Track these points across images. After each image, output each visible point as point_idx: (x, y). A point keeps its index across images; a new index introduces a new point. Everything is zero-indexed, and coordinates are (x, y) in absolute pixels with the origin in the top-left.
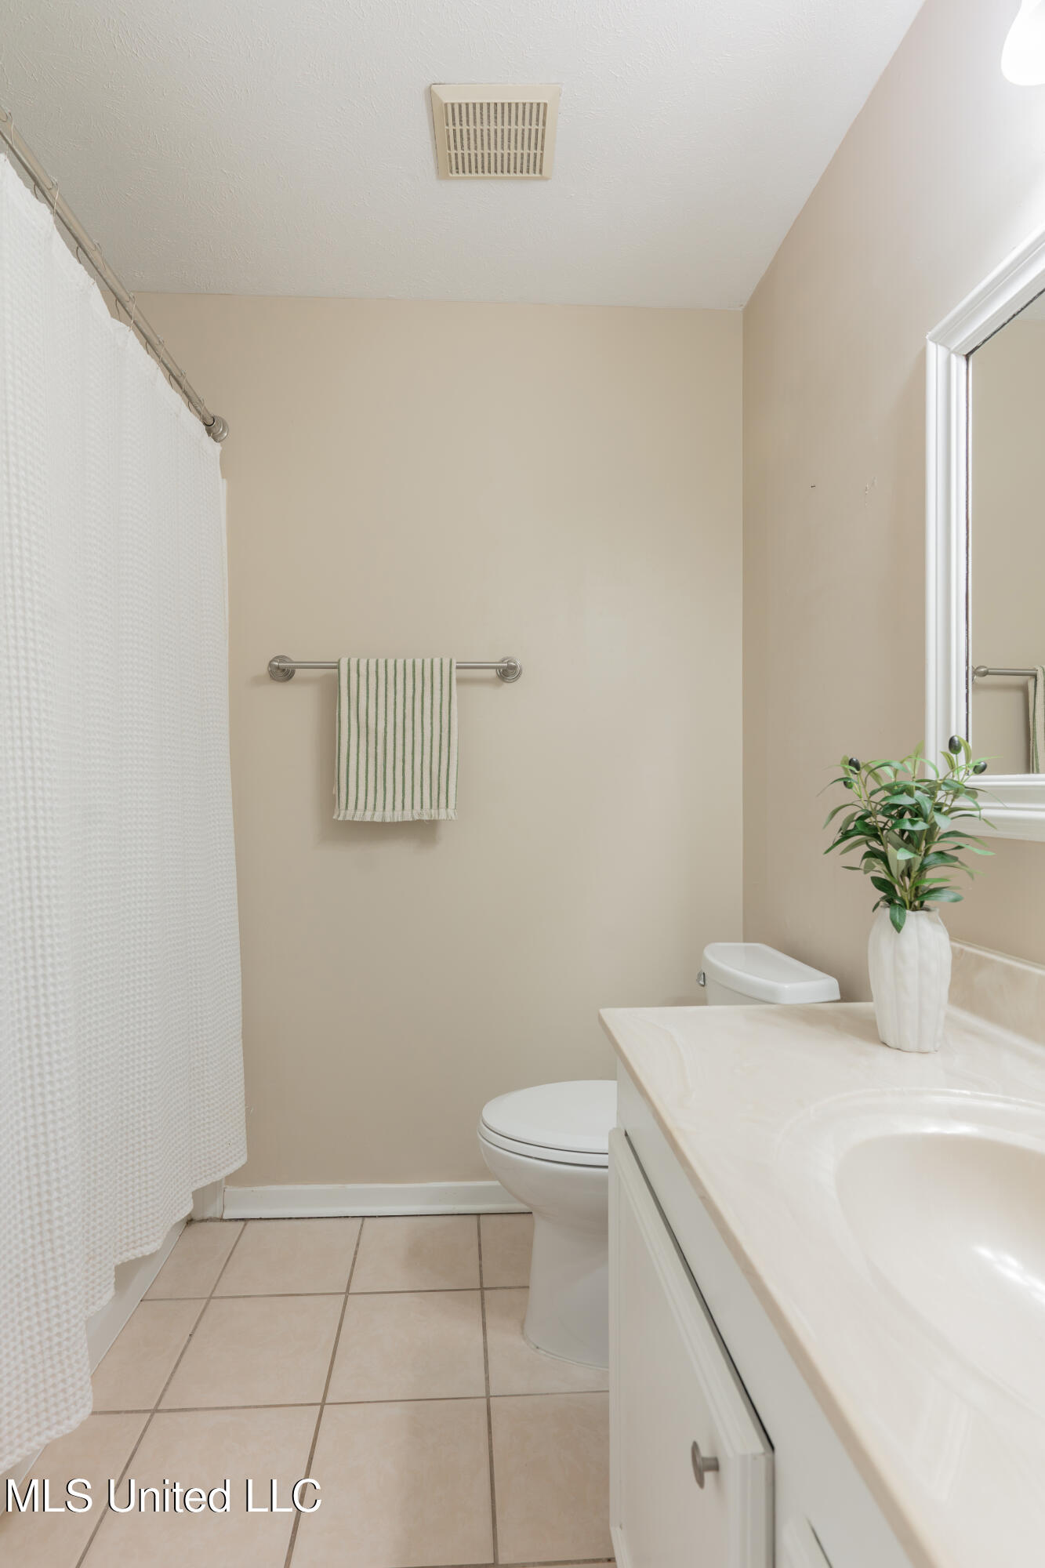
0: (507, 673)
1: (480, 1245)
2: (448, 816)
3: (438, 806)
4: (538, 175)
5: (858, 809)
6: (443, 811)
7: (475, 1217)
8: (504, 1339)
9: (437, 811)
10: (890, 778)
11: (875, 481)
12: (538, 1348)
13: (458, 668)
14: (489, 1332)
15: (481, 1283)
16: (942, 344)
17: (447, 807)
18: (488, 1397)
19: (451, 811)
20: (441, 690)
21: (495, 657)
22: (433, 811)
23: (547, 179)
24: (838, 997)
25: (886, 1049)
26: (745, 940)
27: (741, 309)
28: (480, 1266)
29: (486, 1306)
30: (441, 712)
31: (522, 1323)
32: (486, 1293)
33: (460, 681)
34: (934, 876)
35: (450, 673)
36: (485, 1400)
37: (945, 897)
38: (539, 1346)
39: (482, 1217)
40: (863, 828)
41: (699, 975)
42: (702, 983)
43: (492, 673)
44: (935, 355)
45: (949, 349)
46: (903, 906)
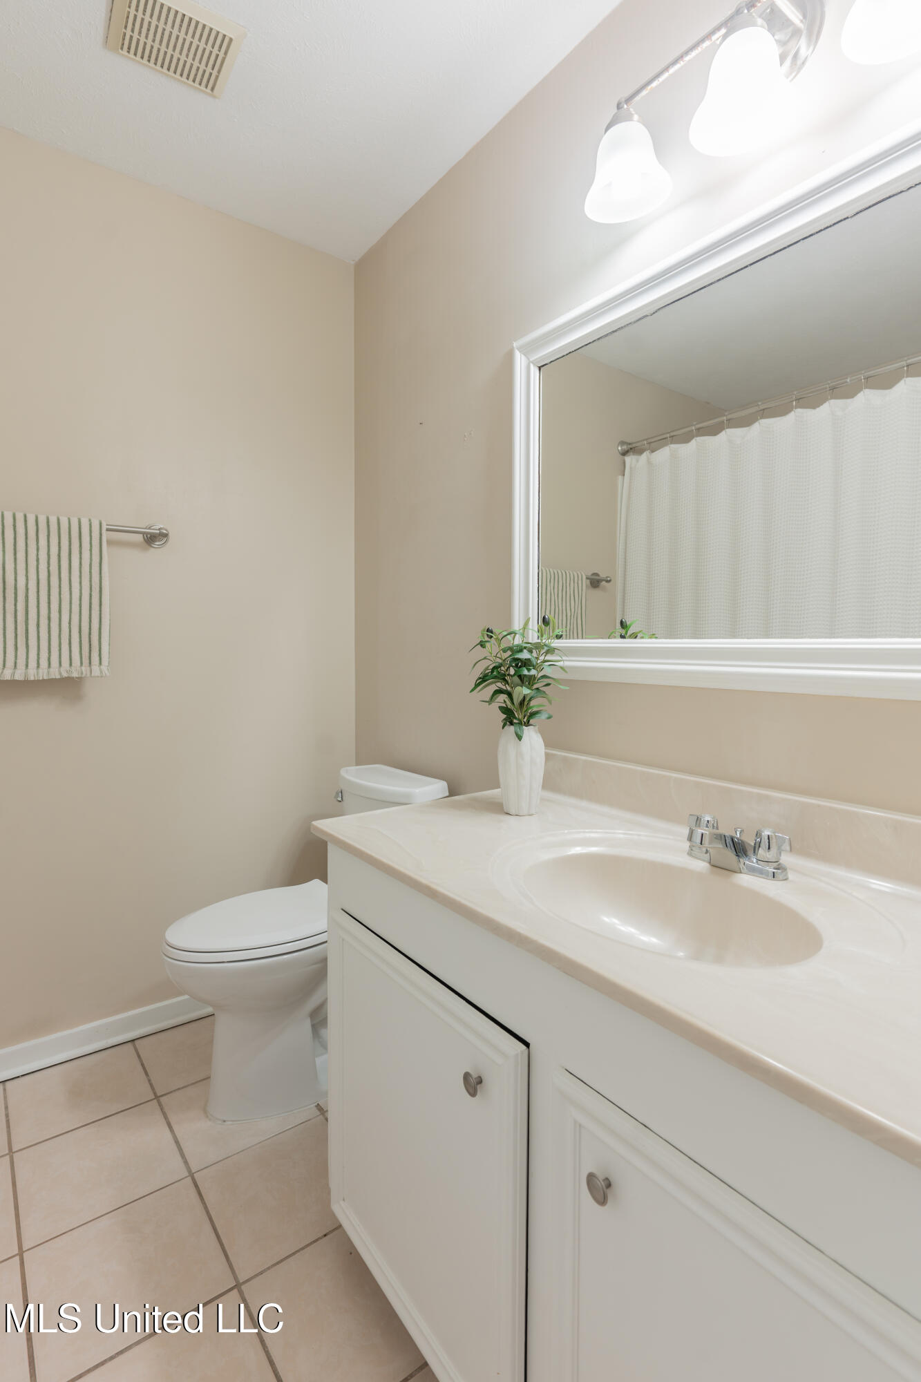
0: (153, 539)
1: (143, 1065)
2: (101, 672)
3: (90, 663)
4: (208, 90)
5: (490, 663)
6: (95, 668)
7: (130, 1044)
8: (193, 1129)
9: (88, 668)
10: (510, 641)
11: (472, 432)
12: (224, 1121)
13: (108, 530)
14: (175, 1128)
15: (155, 1094)
16: (525, 355)
17: (100, 663)
18: (192, 1175)
19: (104, 667)
20: (91, 550)
21: (142, 523)
22: (83, 668)
23: (214, 97)
24: (447, 794)
25: (509, 817)
26: (357, 765)
27: (353, 263)
28: (149, 1081)
29: (166, 1109)
30: (90, 572)
31: (205, 1111)
32: (162, 1099)
33: (110, 543)
34: (535, 704)
35: (101, 534)
36: (190, 1178)
37: (543, 716)
38: (225, 1119)
39: (137, 1042)
40: (494, 674)
41: (337, 793)
42: (340, 799)
43: (140, 538)
44: (520, 361)
45: (529, 359)
46: (520, 723)
